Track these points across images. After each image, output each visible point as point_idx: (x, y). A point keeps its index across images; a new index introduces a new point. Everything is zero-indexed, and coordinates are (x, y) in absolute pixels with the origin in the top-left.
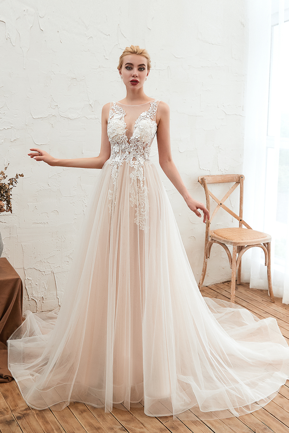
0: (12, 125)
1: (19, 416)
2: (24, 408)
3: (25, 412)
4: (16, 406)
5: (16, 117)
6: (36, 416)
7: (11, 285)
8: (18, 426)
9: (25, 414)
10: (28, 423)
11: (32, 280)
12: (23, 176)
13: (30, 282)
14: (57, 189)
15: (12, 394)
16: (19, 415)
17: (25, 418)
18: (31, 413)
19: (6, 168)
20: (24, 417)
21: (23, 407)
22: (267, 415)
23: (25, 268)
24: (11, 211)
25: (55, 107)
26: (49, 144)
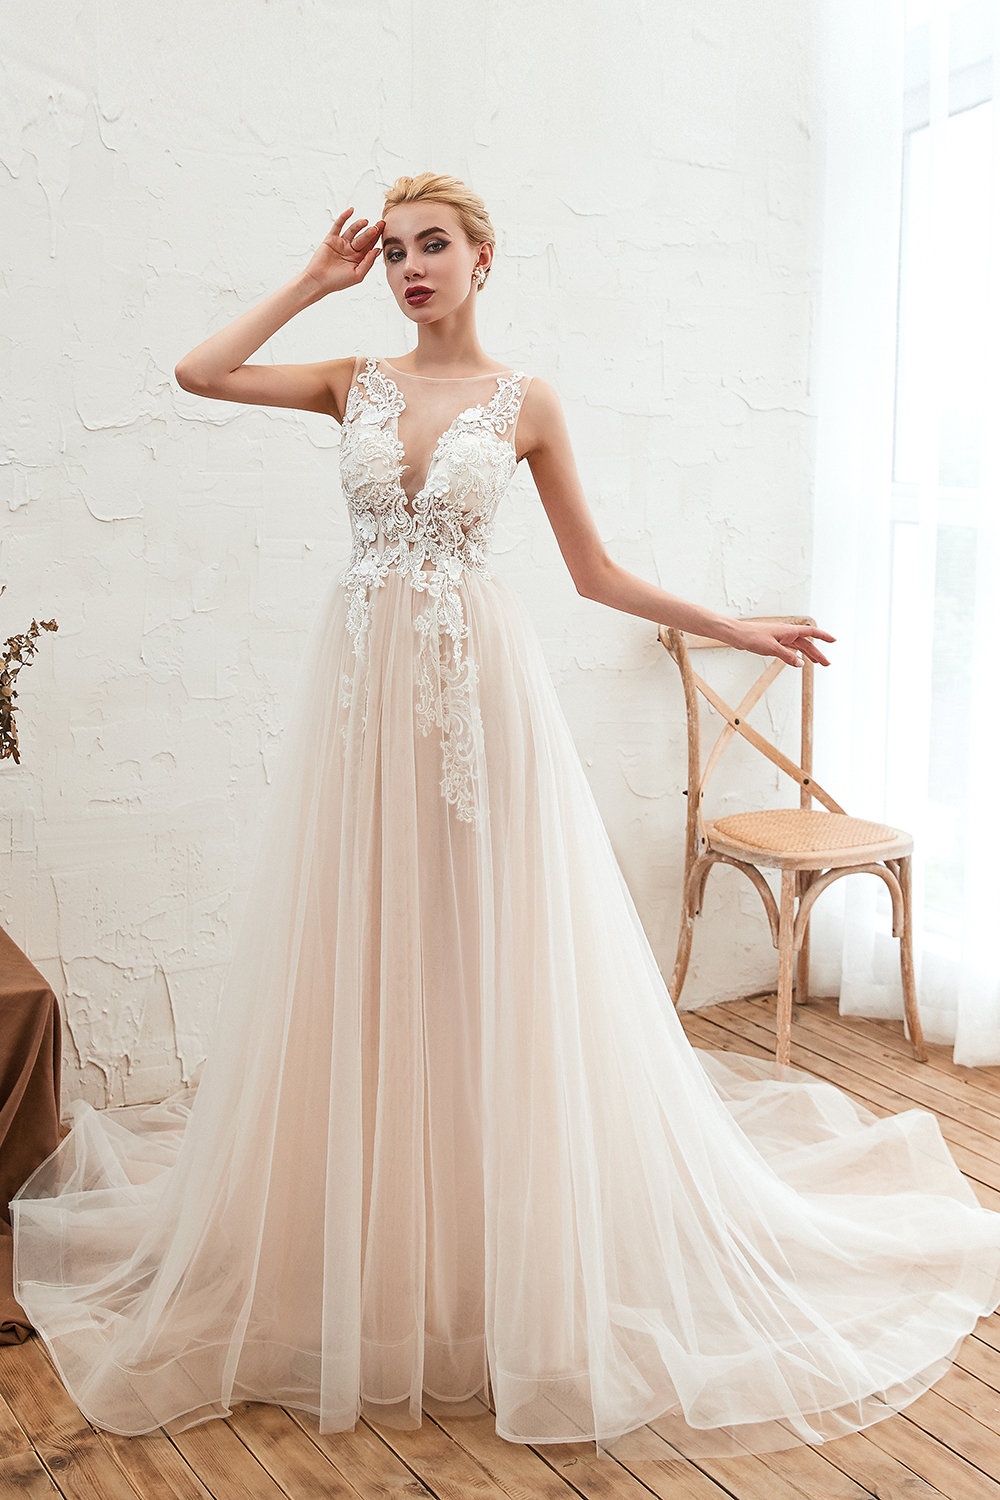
0: (12, 454)
1: (57, 1458)
2: (74, 1431)
3: (78, 1442)
4: (47, 1422)
5: (25, 426)
6: (115, 1453)
7: (21, 1013)
8: (55, 1490)
9: (78, 1450)
10: (88, 1478)
11: (89, 998)
12: (55, 628)
13: (83, 1005)
14: (170, 673)
15: (30, 1382)
16: (58, 1452)
17: (79, 1464)
18: (97, 1446)
20: (75, 1458)
21: (69, 1425)
22: (916, 1438)
23: (65, 959)
24: (17, 755)
25: (160, 389)
26: (141, 516)
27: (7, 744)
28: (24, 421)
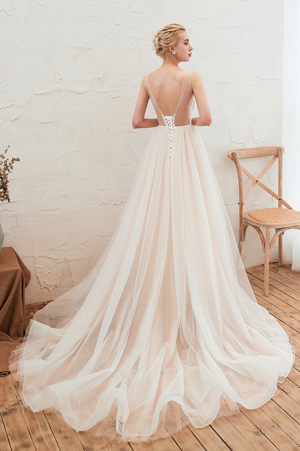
0: (12, 103)
1: (5, 412)
2: (13, 403)
3: (13, 407)
4: (5, 400)
5: (16, 94)
6: (23, 411)
7: (11, 276)
8: (2, 422)
9: (12, 410)
10: (13, 419)
11: (43, 268)
12: (19, 160)
13: (42, 270)
14: (67, 171)
15: (4, 387)
16: (6, 410)
17: (11, 414)
18: (18, 409)
19: (6, 150)
20: (11, 412)
21: (12, 402)
22: (280, 412)
23: (35, 256)
24: (9, 200)
25: (60, 80)
26: (55, 121)
27: (5, 196)
28: (15, 92)
